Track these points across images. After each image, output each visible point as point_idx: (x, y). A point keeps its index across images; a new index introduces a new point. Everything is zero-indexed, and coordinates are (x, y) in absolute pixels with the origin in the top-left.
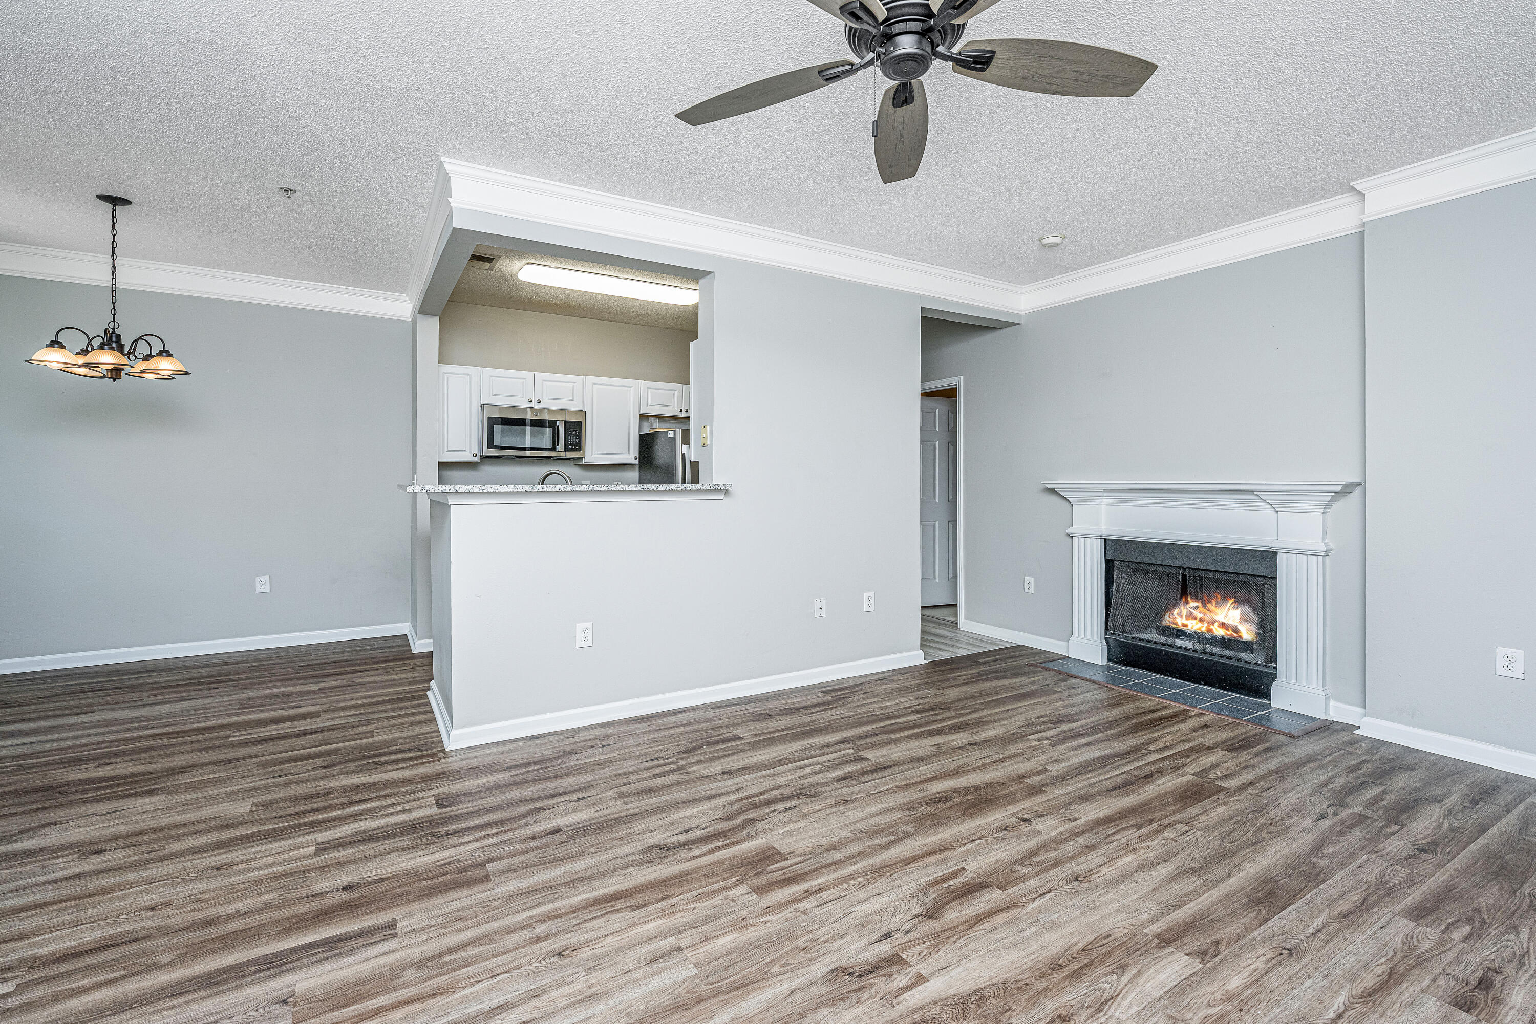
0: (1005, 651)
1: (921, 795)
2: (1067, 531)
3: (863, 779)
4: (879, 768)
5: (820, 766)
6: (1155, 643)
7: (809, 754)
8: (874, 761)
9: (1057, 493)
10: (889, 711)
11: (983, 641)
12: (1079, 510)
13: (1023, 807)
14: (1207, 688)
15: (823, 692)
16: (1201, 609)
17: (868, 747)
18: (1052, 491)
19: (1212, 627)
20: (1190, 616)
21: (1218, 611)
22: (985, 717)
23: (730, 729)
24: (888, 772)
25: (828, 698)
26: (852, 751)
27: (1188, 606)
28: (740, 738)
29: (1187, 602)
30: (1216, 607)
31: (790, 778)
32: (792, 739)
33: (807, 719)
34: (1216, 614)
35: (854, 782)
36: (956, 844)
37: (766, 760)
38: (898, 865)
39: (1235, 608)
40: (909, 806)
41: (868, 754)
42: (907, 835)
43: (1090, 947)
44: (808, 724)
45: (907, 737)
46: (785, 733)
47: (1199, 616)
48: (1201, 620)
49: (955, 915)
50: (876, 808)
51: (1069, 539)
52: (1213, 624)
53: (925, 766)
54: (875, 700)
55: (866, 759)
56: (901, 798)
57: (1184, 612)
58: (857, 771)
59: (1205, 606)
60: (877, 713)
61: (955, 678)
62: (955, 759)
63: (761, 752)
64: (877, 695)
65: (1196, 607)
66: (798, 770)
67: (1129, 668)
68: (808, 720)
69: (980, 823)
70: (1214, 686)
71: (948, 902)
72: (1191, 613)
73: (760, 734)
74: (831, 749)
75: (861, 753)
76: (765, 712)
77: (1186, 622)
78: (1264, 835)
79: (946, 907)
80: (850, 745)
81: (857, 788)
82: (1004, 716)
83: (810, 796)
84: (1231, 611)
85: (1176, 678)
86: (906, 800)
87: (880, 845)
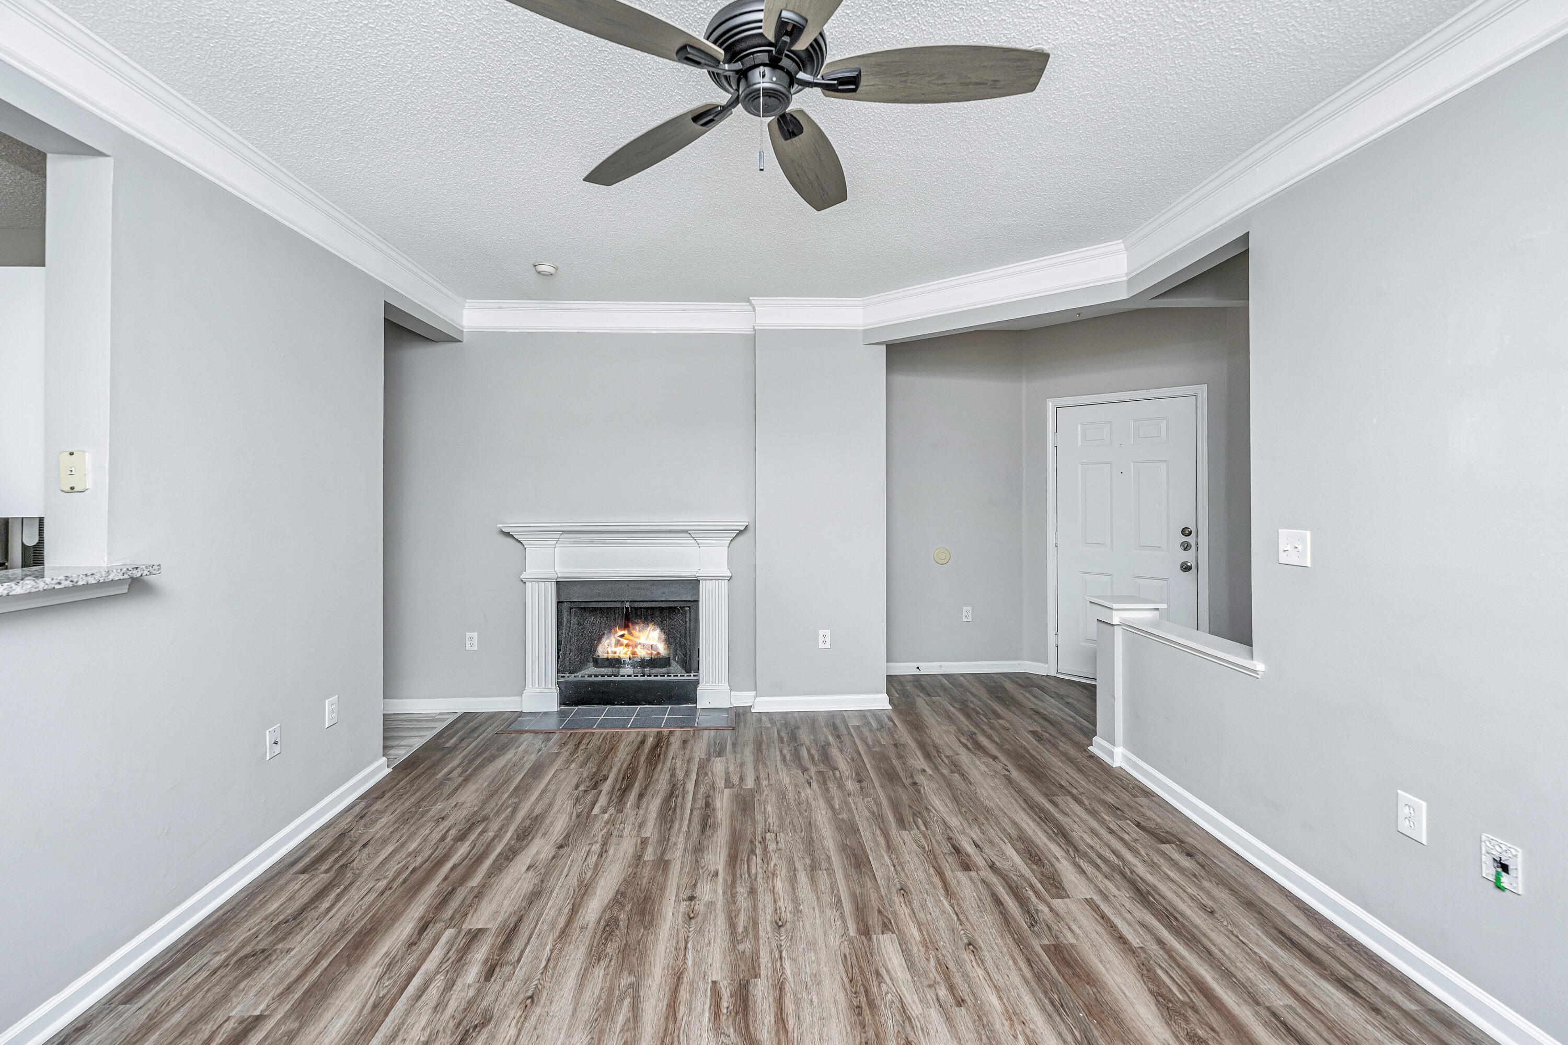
0: (458, 726)
1: (589, 933)
2: (521, 577)
3: (513, 955)
4: (509, 935)
5: (440, 977)
6: (596, 676)
7: (404, 970)
8: (493, 926)
9: (512, 536)
10: (427, 853)
11: (422, 721)
12: (532, 553)
13: (675, 885)
14: (648, 706)
15: (303, 871)
16: (627, 636)
17: (463, 913)
18: (508, 534)
19: (635, 649)
20: (618, 644)
21: (641, 634)
22: (532, 810)
23: (220, 1015)
24: (524, 930)
25: (322, 877)
26: (450, 932)
27: (616, 636)
28: (259, 1019)
29: (616, 632)
30: (639, 631)
31: (423, 1021)
32: (349, 965)
33: (332, 924)
34: (638, 637)
35: (507, 969)
36: (680, 963)
37: (354, 1022)
38: (671, 1026)
39: (654, 630)
40: (595, 956)
41: (476, 921)
42: (635, 989)
43: (850, 975)
44: (343, 930)
45: (490, 874)
46: (324, 963)
47: (625, 642)
48: (627, 645)
49: (765, 1031)
50: (570, 981)
51: (523, 584)
52: (636, 646)
53: (549, 899)
54: (390, 849)
55: (480, 932)
56: (576, 954)
57: (613, 640)
58: (491, 952)
59: (631, 634)
60: (417, 864)
61: (447, 777)
62: (565, 873)
63: (328, 1015)
64: (385, 841)
65: (622, 636)
66: (420, 1003)
67: (580, 707)
68: (335, 924)
69: (668, 928)
70: (652, 703)
71: (747, 1028)
72: (619, 641)
73: (289, 989)
74: (424, 945)
75: (466, 927)
76: (248, 950)
77: (614, 649)
78: (806, 814)
79: (752, 1032)
80: (440, 925)
81: (520, 973)
82: (546, 801)
83: (483, 1024)
84: (651, 632)
85: (622, 704)
86: (583, 950)
87: (628, 1021)
